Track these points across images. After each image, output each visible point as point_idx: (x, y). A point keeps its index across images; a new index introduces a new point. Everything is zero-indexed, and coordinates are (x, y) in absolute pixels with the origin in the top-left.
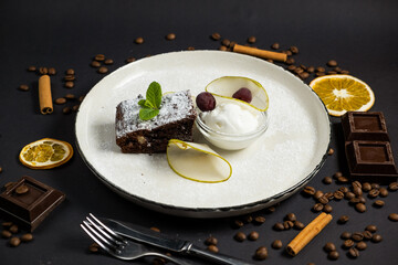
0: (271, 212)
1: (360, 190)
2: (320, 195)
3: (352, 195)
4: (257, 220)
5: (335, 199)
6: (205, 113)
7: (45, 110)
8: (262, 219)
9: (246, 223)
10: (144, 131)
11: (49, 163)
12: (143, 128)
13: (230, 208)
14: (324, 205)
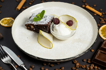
0: (57, 64)
1: (92, 68)
2: (78, 64)
3: (89, 68)
4: (51, 65)
5: (82, 68)
6: (55, 25)
7: (17, 9)
8: (52, 65)
9: (47, 65)
10: (33, 24)
11: (6, 25)
12: (33, 23)
13: (40, 58)
14: (76, 68)
